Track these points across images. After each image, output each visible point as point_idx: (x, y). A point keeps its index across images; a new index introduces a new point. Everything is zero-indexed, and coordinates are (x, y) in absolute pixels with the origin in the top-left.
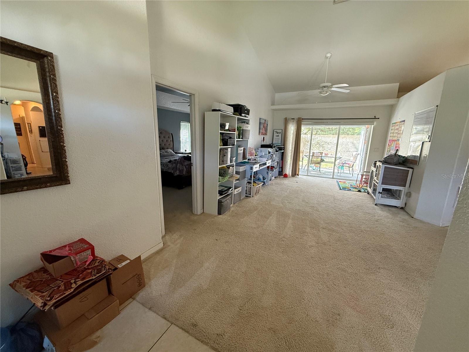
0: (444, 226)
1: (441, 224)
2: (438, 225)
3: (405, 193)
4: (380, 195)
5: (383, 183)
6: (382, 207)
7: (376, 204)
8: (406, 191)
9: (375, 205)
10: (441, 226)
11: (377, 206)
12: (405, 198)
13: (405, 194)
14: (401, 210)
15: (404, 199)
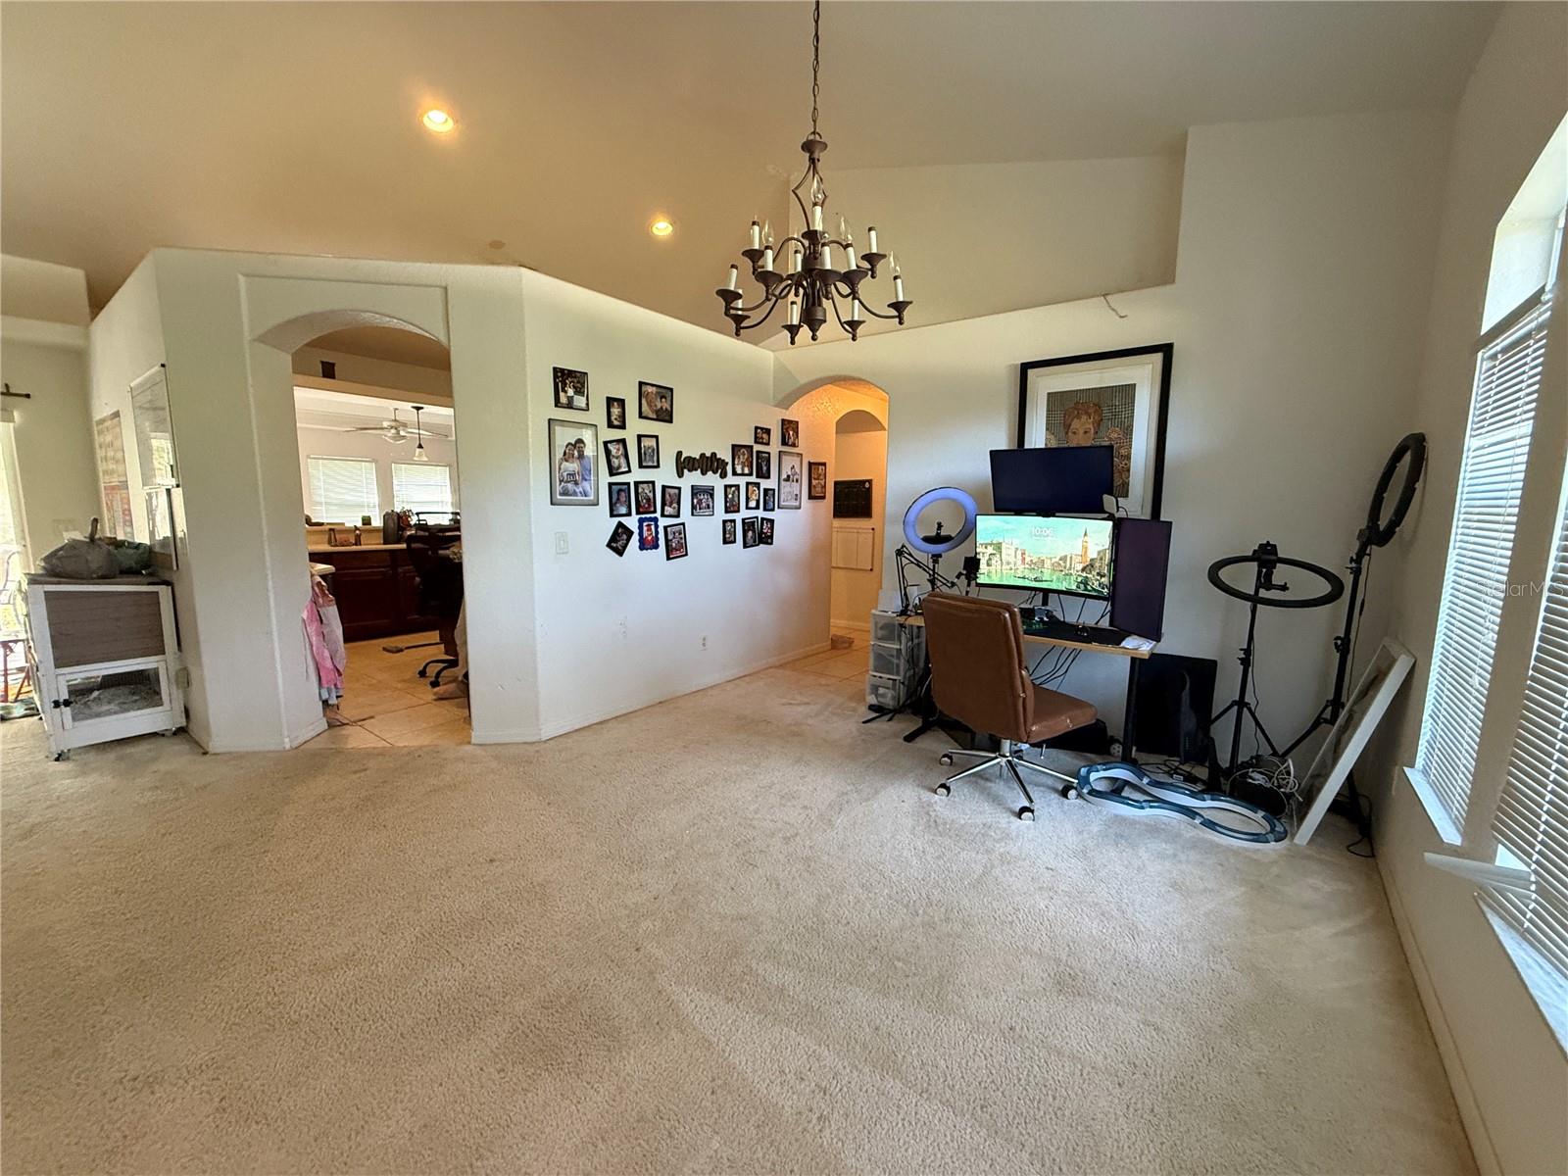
0: (296, 744)
1: (287, 740)
2: (280, 748)
3: (172, 673)
4: (67, 710)
5: (60, 662)
6: (92, 756)
7: (60, 755)
8: (174, 667)
9: (57, 760)
10: (288, 747)
11: (68, 758)
12: (177, 694)
13: (173, 680)
14: (176, 740)
15: (173, 696)
